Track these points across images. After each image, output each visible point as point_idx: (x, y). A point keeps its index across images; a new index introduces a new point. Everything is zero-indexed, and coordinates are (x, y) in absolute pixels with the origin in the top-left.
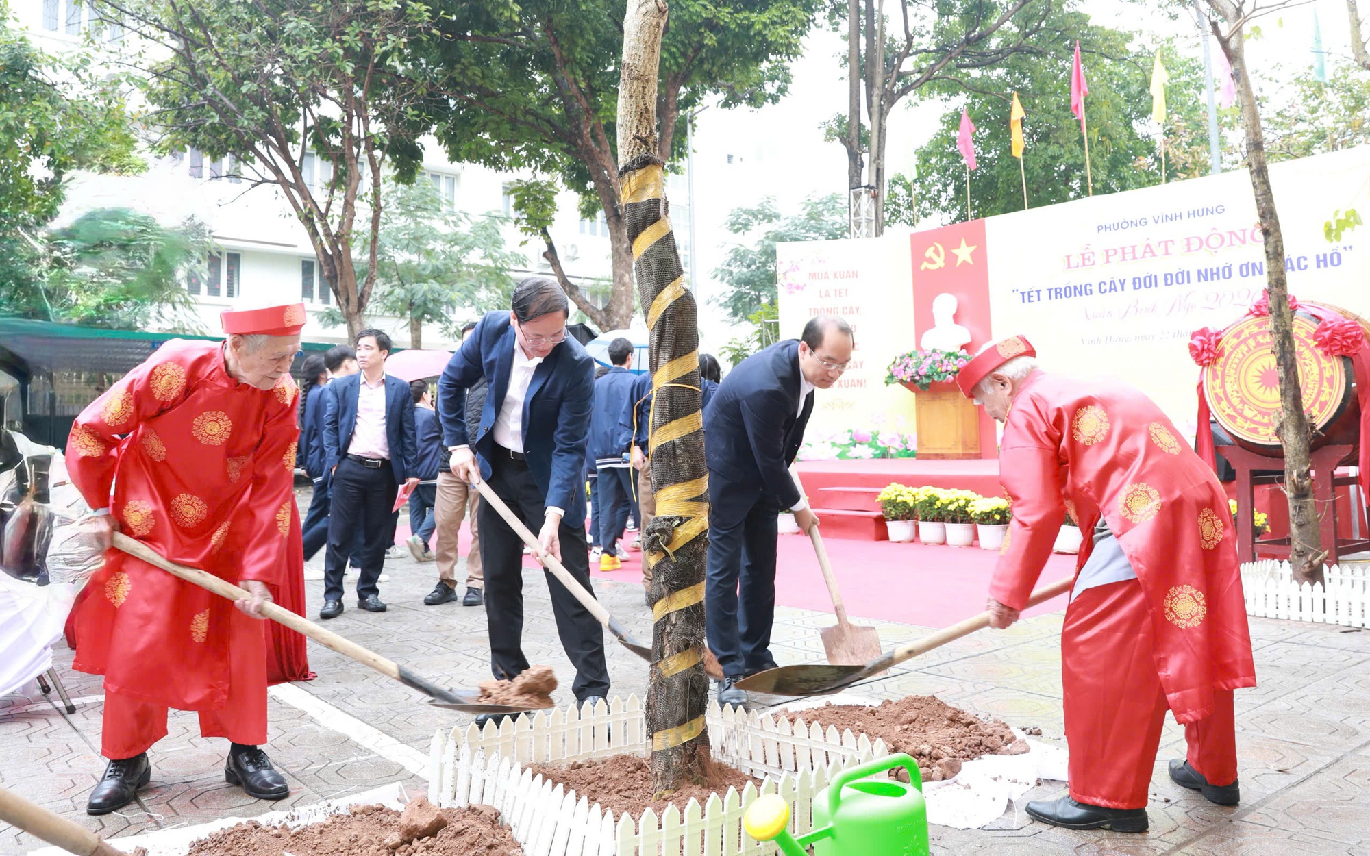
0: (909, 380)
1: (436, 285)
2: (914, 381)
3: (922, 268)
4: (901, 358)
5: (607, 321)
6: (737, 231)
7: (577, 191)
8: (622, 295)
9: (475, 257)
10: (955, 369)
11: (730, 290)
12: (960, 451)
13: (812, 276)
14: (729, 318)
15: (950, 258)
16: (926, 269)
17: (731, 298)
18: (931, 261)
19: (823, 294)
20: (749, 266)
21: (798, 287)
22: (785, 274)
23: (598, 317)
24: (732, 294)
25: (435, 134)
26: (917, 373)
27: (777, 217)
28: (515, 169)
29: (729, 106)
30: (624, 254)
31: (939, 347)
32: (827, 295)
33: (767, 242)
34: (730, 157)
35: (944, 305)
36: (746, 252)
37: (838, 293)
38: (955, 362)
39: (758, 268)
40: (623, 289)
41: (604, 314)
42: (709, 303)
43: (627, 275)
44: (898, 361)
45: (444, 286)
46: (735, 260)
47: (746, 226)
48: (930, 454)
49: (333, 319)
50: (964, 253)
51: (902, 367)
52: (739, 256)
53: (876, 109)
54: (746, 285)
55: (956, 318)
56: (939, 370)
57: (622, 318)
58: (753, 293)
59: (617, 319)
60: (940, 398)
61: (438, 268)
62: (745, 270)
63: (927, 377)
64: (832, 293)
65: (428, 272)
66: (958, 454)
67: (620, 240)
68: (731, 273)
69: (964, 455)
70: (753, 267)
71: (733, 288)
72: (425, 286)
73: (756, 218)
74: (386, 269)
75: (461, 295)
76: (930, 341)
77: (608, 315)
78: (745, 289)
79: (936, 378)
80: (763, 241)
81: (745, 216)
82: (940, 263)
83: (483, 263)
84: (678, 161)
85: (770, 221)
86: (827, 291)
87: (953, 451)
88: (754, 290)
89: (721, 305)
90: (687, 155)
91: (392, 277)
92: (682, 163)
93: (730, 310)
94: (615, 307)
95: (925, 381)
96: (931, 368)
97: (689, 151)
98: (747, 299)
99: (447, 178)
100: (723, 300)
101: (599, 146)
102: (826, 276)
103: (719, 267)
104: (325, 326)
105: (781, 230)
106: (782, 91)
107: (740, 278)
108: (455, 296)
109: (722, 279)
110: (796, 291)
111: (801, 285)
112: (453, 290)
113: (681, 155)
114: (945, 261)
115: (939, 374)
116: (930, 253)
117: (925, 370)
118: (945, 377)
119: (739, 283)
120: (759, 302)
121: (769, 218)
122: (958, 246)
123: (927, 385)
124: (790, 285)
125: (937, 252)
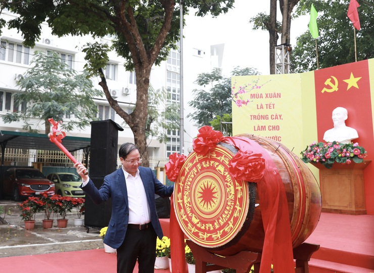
0: (318, 161)
1: (56, 103)
2: (321, 161)
3: (323, 91)
4: (311, 147)
5: (132, 121)
6: (202, 84)
7: (124, 56)
8: (141, 106)
9: (77, 91)
10: (352, 155)
11: (198, 111)
12: (353, 209)
13: (253, 96)
14: (198, 124)
15: (342, 85)
16: (325, 91)
17: (199, 115)
18: (329, 87)
19: (259, 107)
20: (207, 100)
21: (244, 103)
22: (236, 94)
23: (128, 118)
24: (199, 113)
25: (47, 21)
26: (324, 157)
27: (220, 78)
28: (83, 34)
29: (202, 15)
30: (143, 84)
31: (338, 140)
32: (262, 107)
33: (216, 89)
34: (199, 52)
35: (340, 114)
36: (206, 94)
37: (269, 106)
38: (352, 151)
39: (211, 101)
40: (142, 103)
41: (131, 117)
42: (188, 117)
43: (144, 95)
44: (309, 148)
45: (60, 104)
46: (201, 97)
47: (206, 82)
48: (331, 209)
49: (10, 119)
50: (352, 82)
51: (312, 153)
52: (203, 95)
53: (285, 6)
54: (205, 109)
55: (347, 123)
56: (340, 155)
57: (141, 119)
58: (209, 113)
59: (138, 120)
60: (338, 173)
61: (57, 95)
62: (205, 102)
63: (331, 159)
64: (265, 106)
65: (52, 97)
66: (352, 211)
67: (141, 76)
68: (199, 103)
69: (356, 211)
70: (209, 101)
71: (199, 110)
72: (50, 103)
73: (211, 78)
74: (35, 96)
75: (68, 108)
76: (330, 136)
77: (133, 117)
78: (205, 111)
79: (337, 161)
80: (214, 89)
81: (206, 78)
82: (335, 88)
83: (81, 94)
84: (175, 42)
85: (217, 80)
86: (262, 105)
87: (348, 209)
88: (209, 111)
89: (194, 118)
90: (180, 39)
91: (37, 99)
92: (177, 44)
93: (198, 120)
94: (137, 113)
95: (330, 162)
96: (334, 154)
97: (181, 37)
98: (206, 115)
99: (69, 56)
100: (195, 115)
101: (130, 23)
102: (261, 97)
103: (193, 100)
104: (5, 122)
105: (223, 84)
106: (230, 6)
107: (203, 106)
108: (65, 108)
109: (195, 106)
110: (242, 105)
111: (246, 101)
112: (63, 106)
113: (176, 39)
114: (338, 87)
115: (340, 158)
116: (328, 82)
117: (329, 155)
118: (345, 160)
119: (202, 108)
120: (212, 117)
121: (218, 78)
122: (348, 78)
123: (331, 165)
124: (239, 101)
125: (333, 82)
